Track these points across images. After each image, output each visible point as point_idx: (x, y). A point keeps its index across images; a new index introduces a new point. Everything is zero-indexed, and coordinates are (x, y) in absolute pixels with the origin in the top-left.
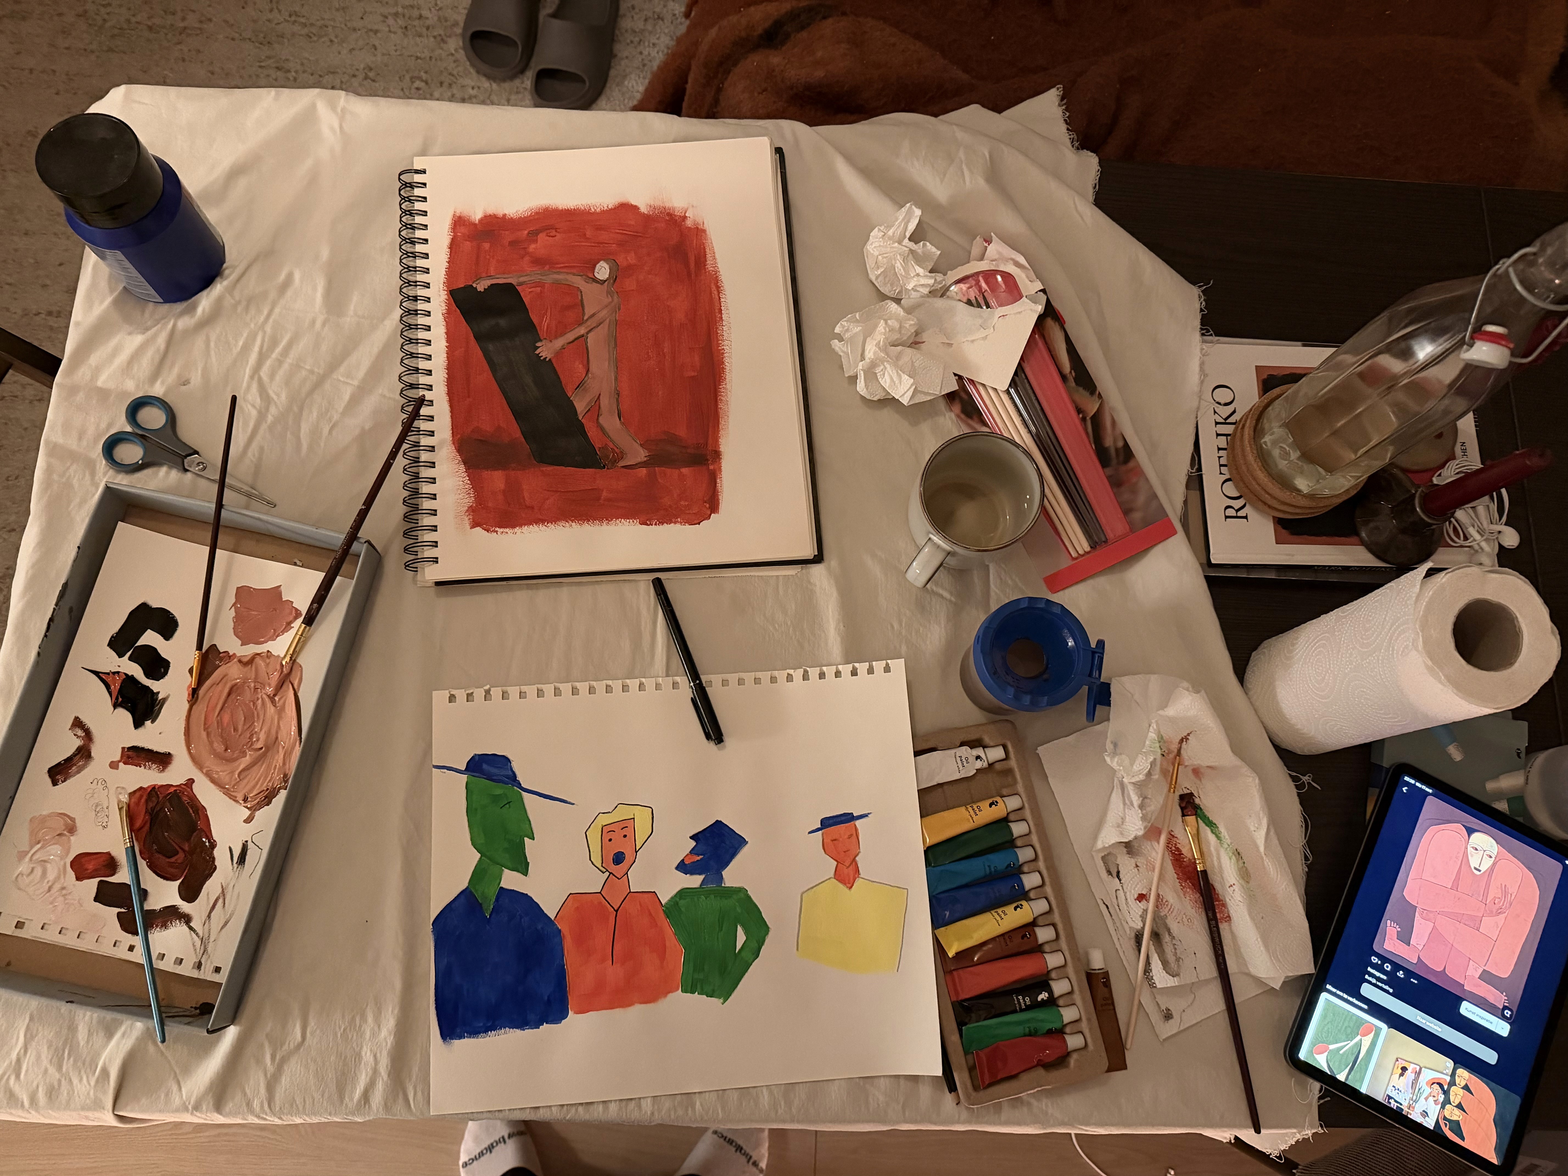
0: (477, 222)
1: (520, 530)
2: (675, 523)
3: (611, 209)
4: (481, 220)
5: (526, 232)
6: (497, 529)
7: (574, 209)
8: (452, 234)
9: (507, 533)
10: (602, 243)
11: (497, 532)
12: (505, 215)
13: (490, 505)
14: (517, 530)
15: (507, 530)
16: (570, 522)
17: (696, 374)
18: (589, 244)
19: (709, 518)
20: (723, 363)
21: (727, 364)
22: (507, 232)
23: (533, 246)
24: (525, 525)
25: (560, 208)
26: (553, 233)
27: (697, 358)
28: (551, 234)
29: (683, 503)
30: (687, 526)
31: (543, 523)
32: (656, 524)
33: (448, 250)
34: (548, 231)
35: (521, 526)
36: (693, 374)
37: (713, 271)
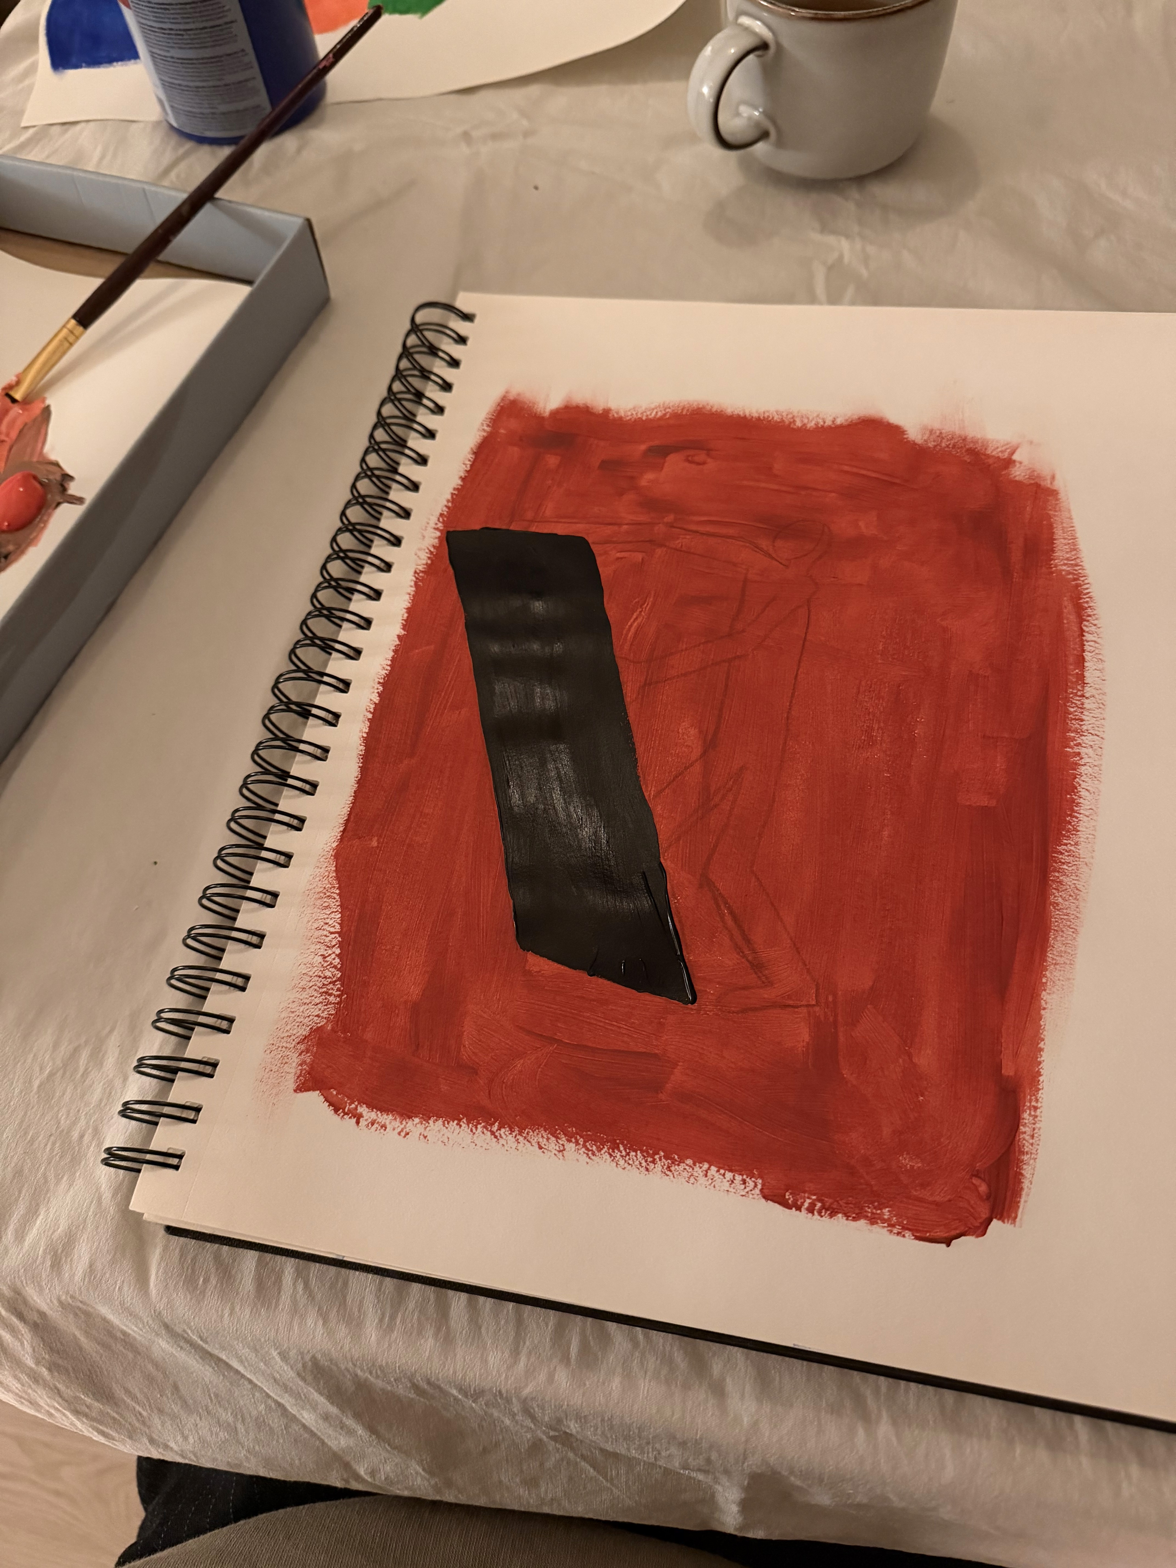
0: (547, 414)
1: (420, 1128)
2: (873, 1221)
3: (841, 427)
4: (555, 414)
5: (643, 447)
6: (363, 1110)
7: (759, 419)
8: (488, 429)
9: (384, 1127)
10: (806, 488)
11: (358, 1117)
12: (607, 411)
13: (368, 1036)
14: (414, 1125)
15: (385, 1118)
16: (563, 1140)
17: (993, 803)
18: (776, 487)
19: (981, 1230)
20: (1073, 789)
21: (1083, 793)
22: (602, 443)
23: (650, 476)
24: (439, 1116)
25: (729, 411)
26: (701, 456)
27: (1000, 763)
28: (696, 459)
29: (906, 1161)
30: (909, 1243)
31: (488, 1124)
32: (811, 1210)
33: (471, 457)
34: (691, 452)
35: (426, 1117)
36: (984, 801)
37: (1069, 573)
